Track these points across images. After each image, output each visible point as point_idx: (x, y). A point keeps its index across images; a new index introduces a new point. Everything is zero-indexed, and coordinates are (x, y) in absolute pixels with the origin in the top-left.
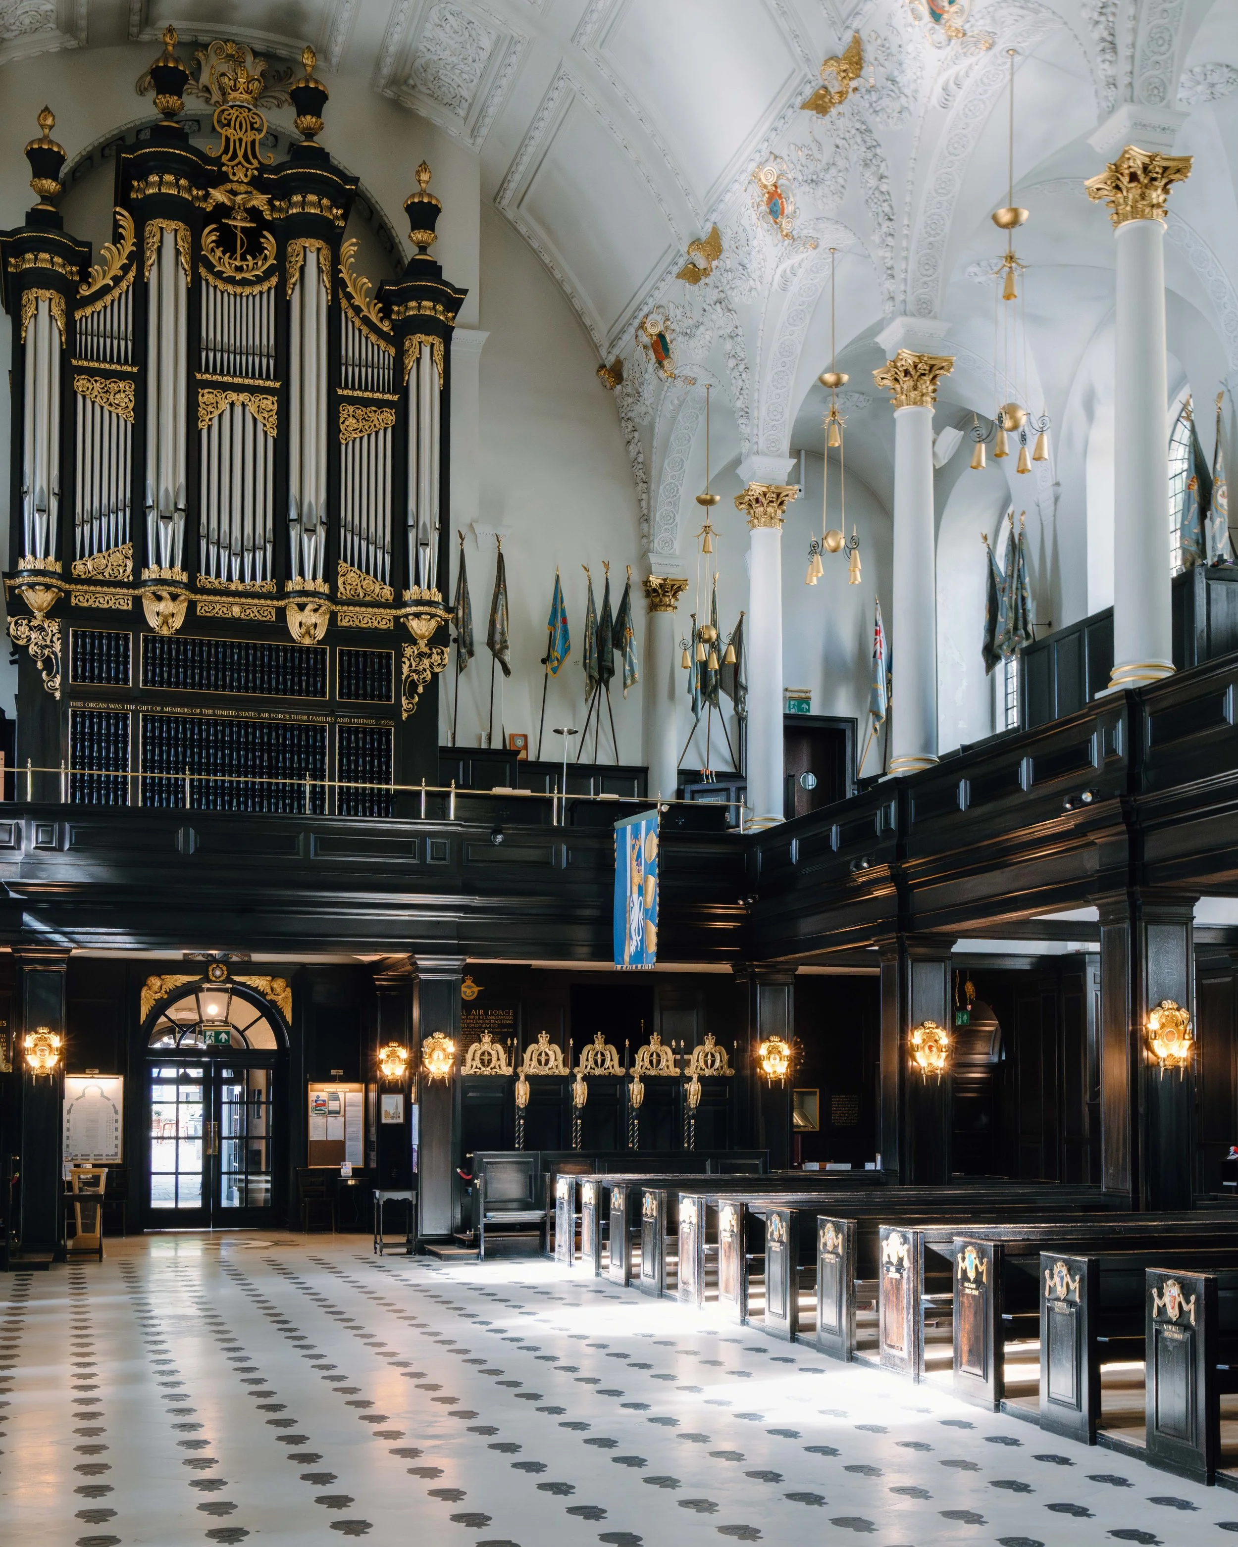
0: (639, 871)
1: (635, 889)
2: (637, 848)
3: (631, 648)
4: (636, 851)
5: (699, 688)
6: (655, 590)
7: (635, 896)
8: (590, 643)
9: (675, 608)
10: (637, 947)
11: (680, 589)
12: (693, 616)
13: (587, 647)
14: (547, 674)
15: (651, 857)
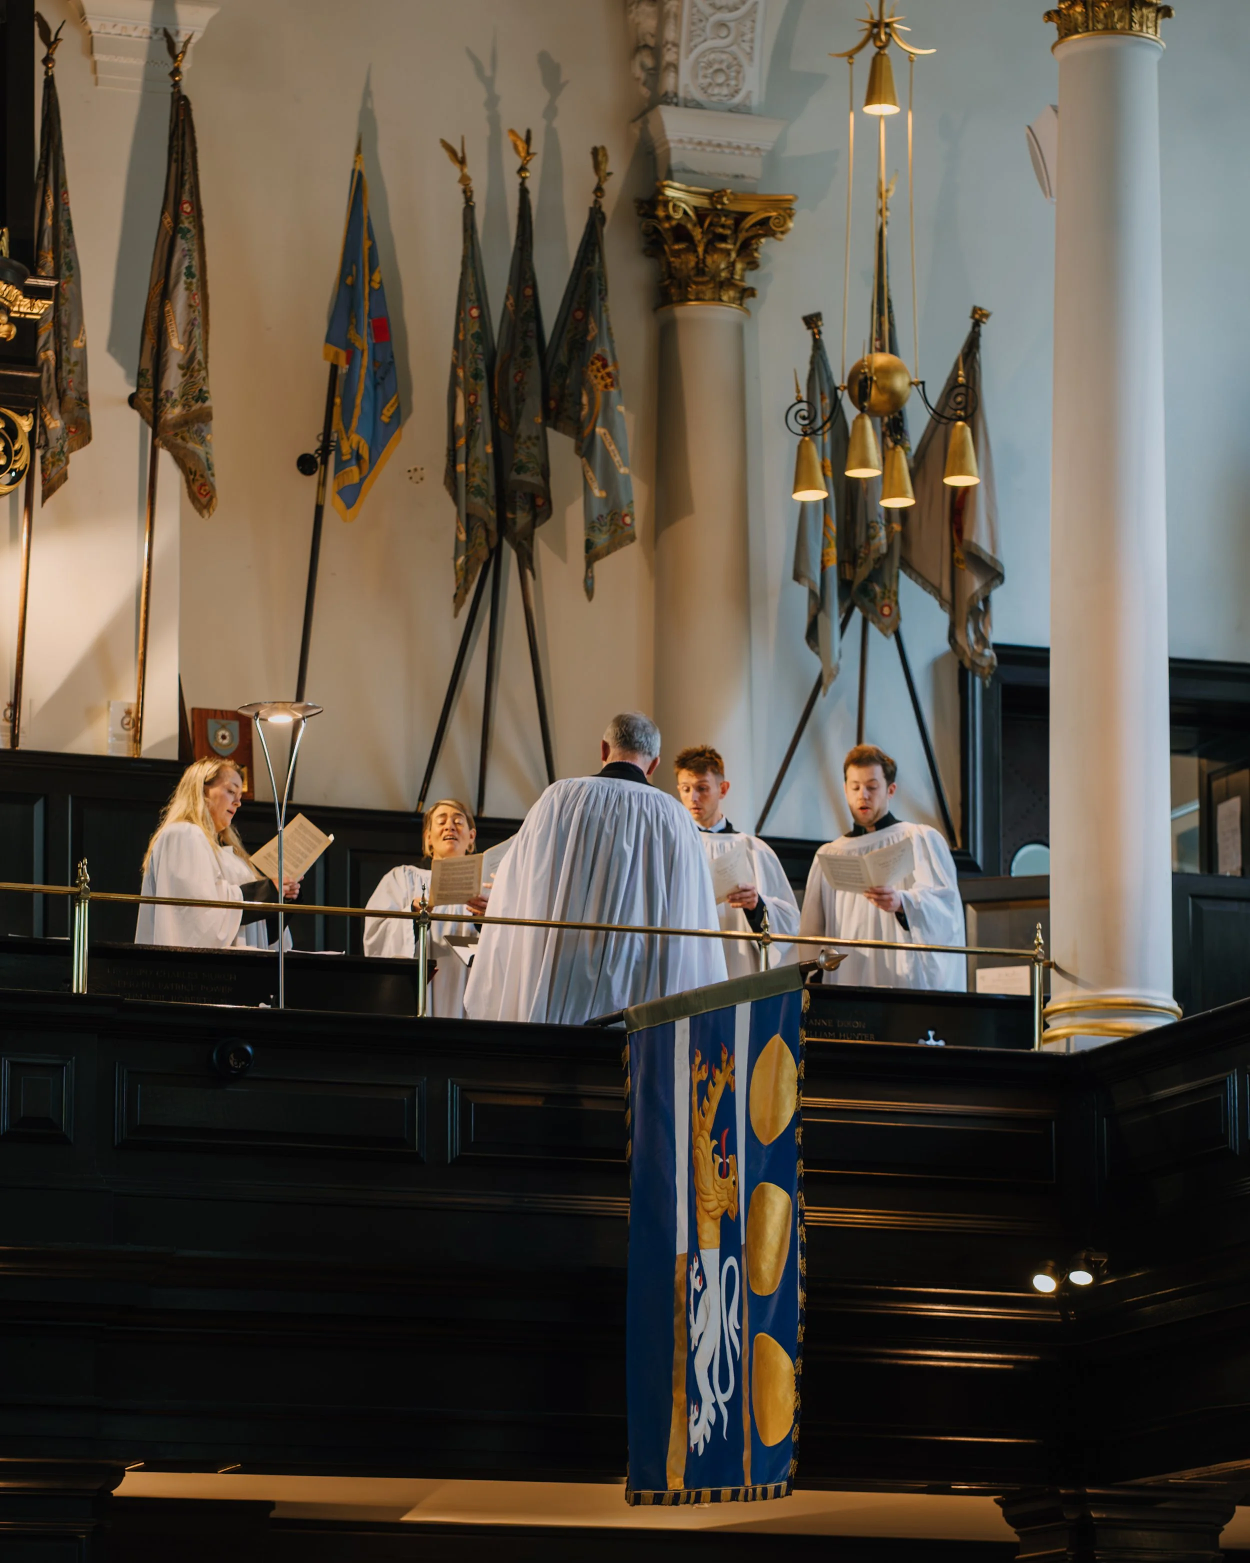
0: (724, 1171)
1: (710, 1232)
2: (716, 1093)
3: (609, 425)
4: (713, 1105)
5: (832, 564)
6: (681, 233)
7: (710, 1255)
8: (470, 409)
9: (749, 292)
10: (716, 1428)
11: (765, 227)
12: (812, 321)
13: (460, 419)
14: (319, 511)
15: (775, 1120)
